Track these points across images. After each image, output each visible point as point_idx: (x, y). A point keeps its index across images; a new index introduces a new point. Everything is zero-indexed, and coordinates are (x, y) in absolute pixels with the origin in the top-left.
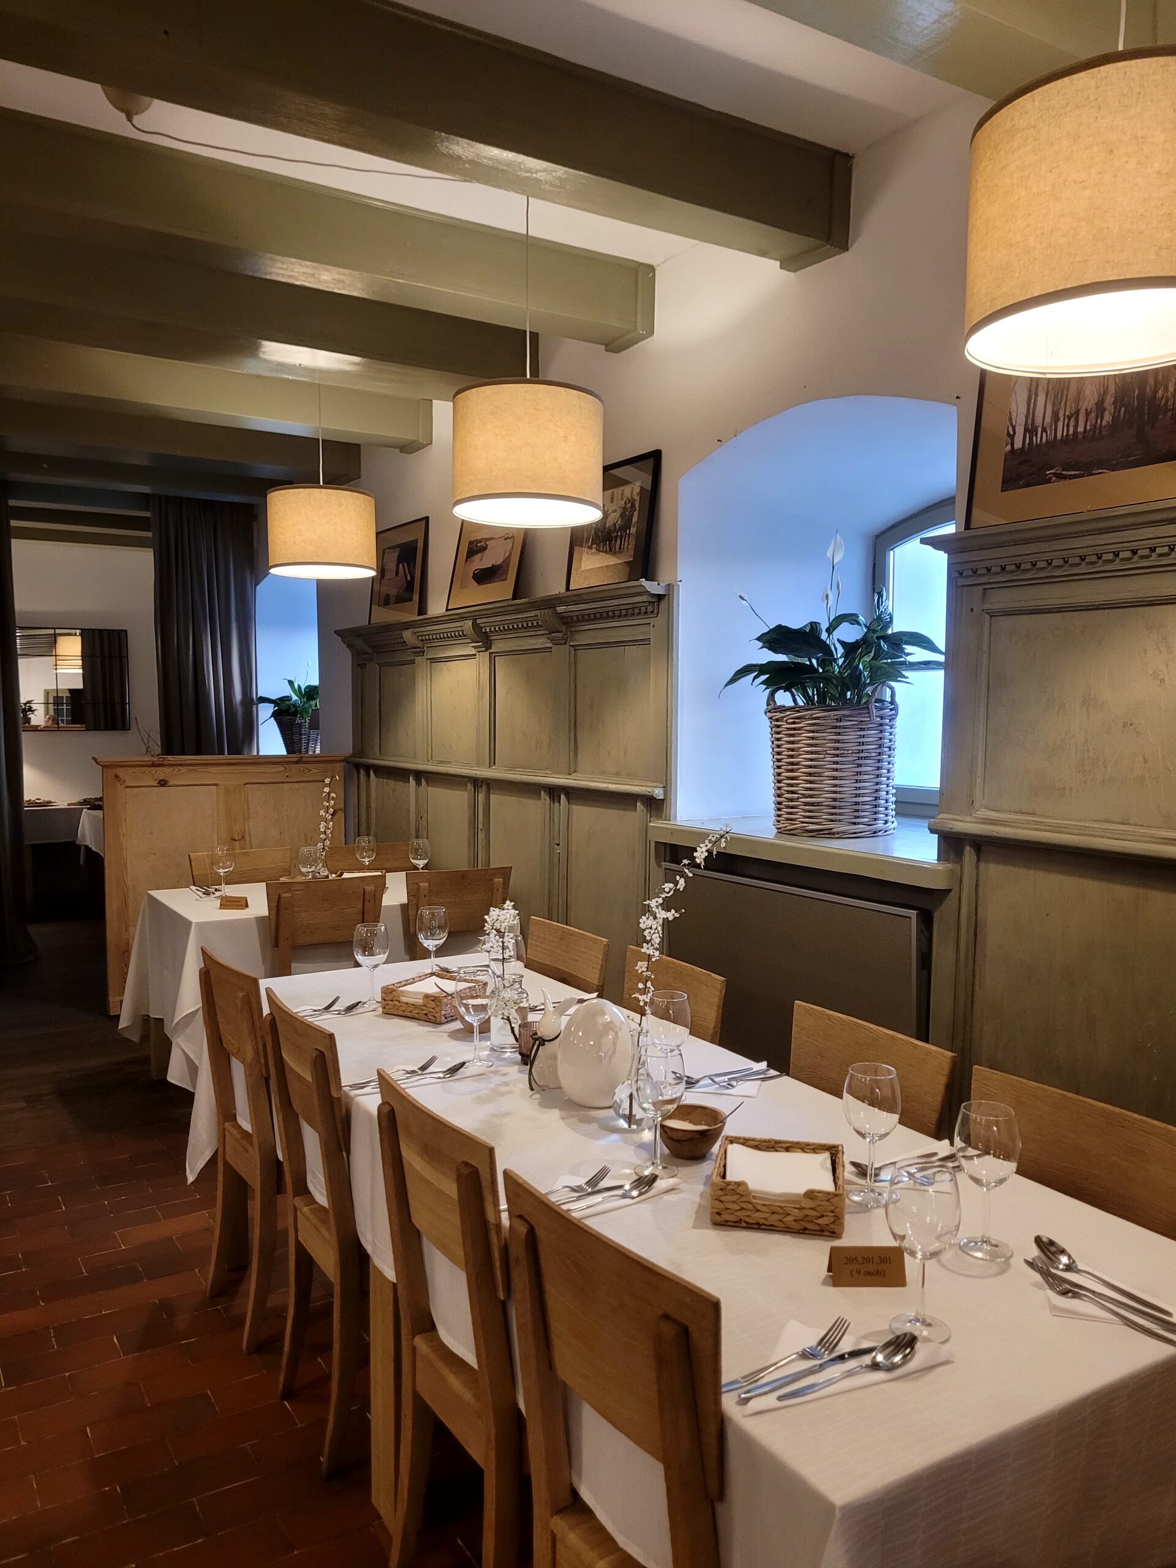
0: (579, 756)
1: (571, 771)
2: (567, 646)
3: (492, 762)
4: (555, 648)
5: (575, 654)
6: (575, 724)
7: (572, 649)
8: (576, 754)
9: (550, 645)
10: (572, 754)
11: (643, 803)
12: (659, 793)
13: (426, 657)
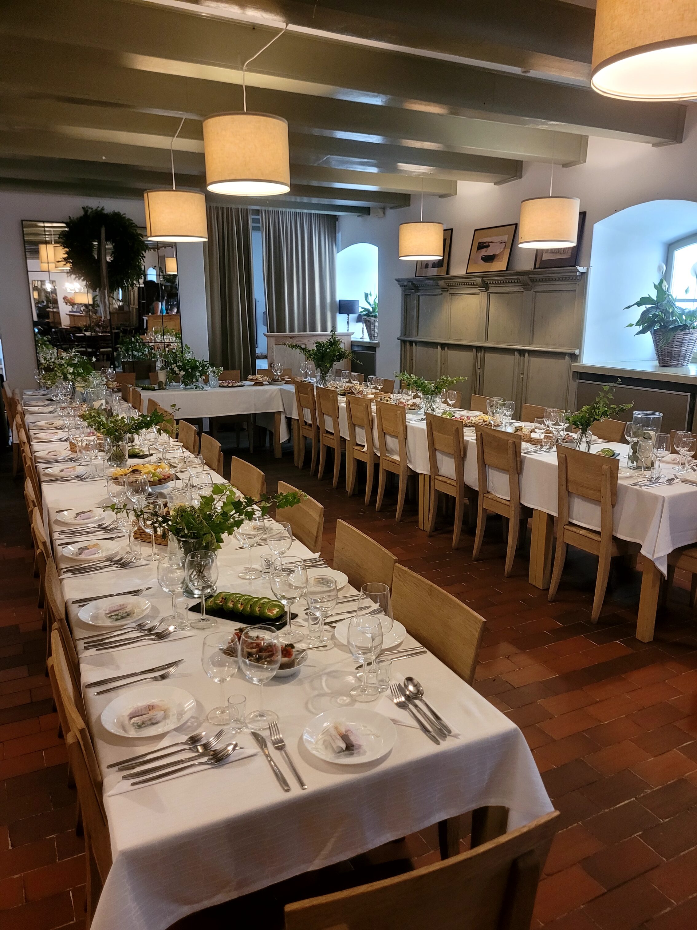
0: (535, 338)
1: (530, 344)
2: (532, 291)
3: (486, 339)
4: (525, 292)
5: (535, 295)
6: (533, 323)
7: (534, 292)
8: (533, 336)
9: (523, 290)
10: (531, 336)
11: (568, 356)
12: (577, 352)
13: (449, 293)
